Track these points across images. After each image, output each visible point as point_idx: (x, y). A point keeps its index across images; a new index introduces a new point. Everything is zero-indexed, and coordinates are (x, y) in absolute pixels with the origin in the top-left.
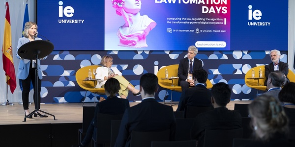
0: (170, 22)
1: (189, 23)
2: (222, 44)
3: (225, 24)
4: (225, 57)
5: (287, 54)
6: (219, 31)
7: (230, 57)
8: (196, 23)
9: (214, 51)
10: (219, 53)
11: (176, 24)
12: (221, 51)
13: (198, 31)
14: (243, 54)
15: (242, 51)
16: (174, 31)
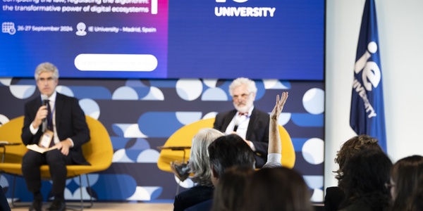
0: (11, 8)
1: (58, 9)
2: (146, 63)
3: (154, 11)
4: (156, 94)
5: (324, 89)
6: (138, 30)
7: (171, 94)
8: (78, 9)
9: (126, 79)
10: (139, 84)
11: (25, 11)
12: (145, 79)
13: (81, 29)
14: (205, 88)
15: (201, 80)
16: (21, 28)
